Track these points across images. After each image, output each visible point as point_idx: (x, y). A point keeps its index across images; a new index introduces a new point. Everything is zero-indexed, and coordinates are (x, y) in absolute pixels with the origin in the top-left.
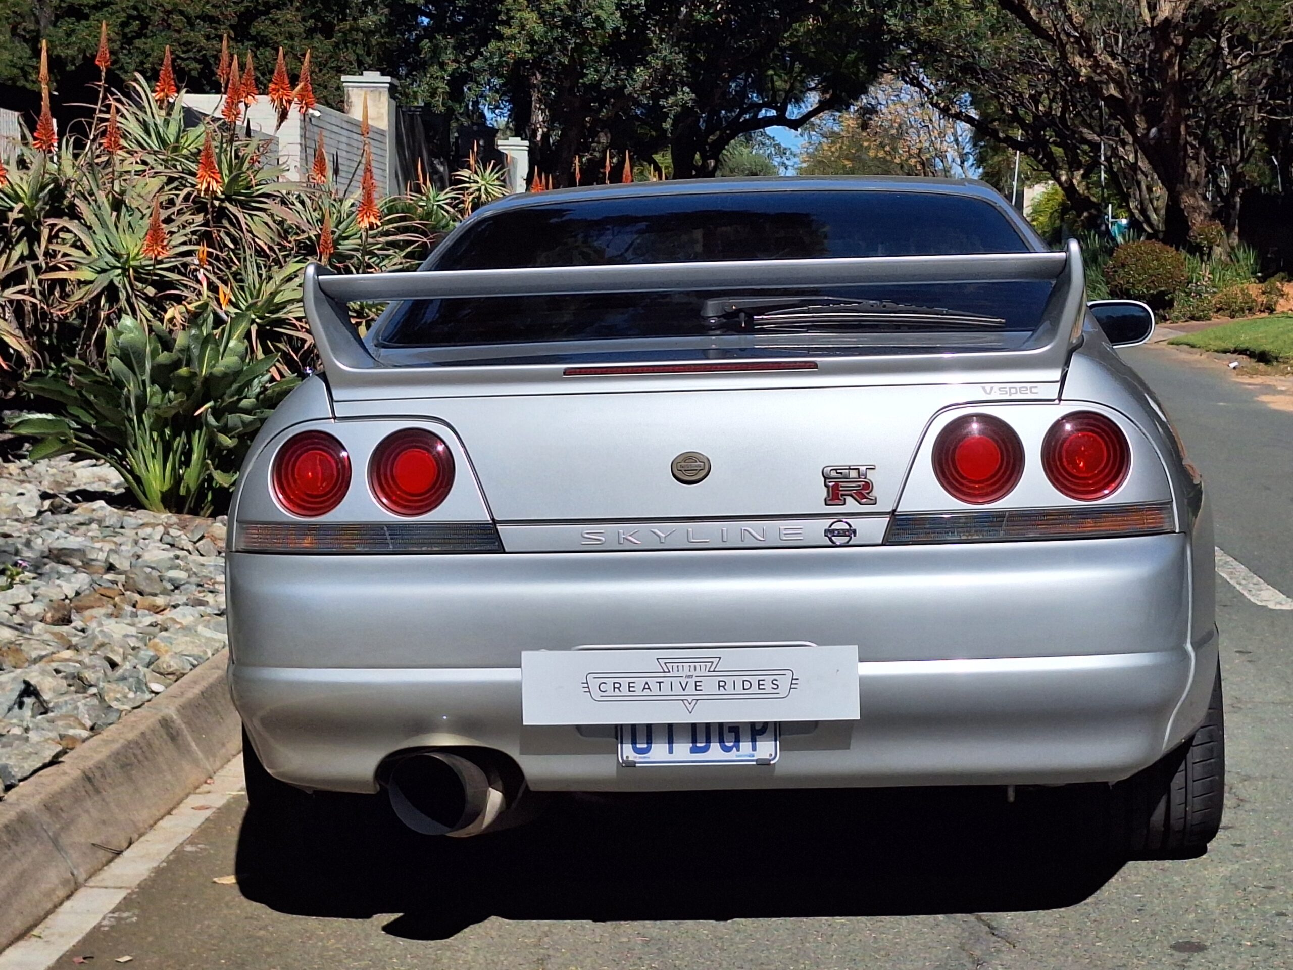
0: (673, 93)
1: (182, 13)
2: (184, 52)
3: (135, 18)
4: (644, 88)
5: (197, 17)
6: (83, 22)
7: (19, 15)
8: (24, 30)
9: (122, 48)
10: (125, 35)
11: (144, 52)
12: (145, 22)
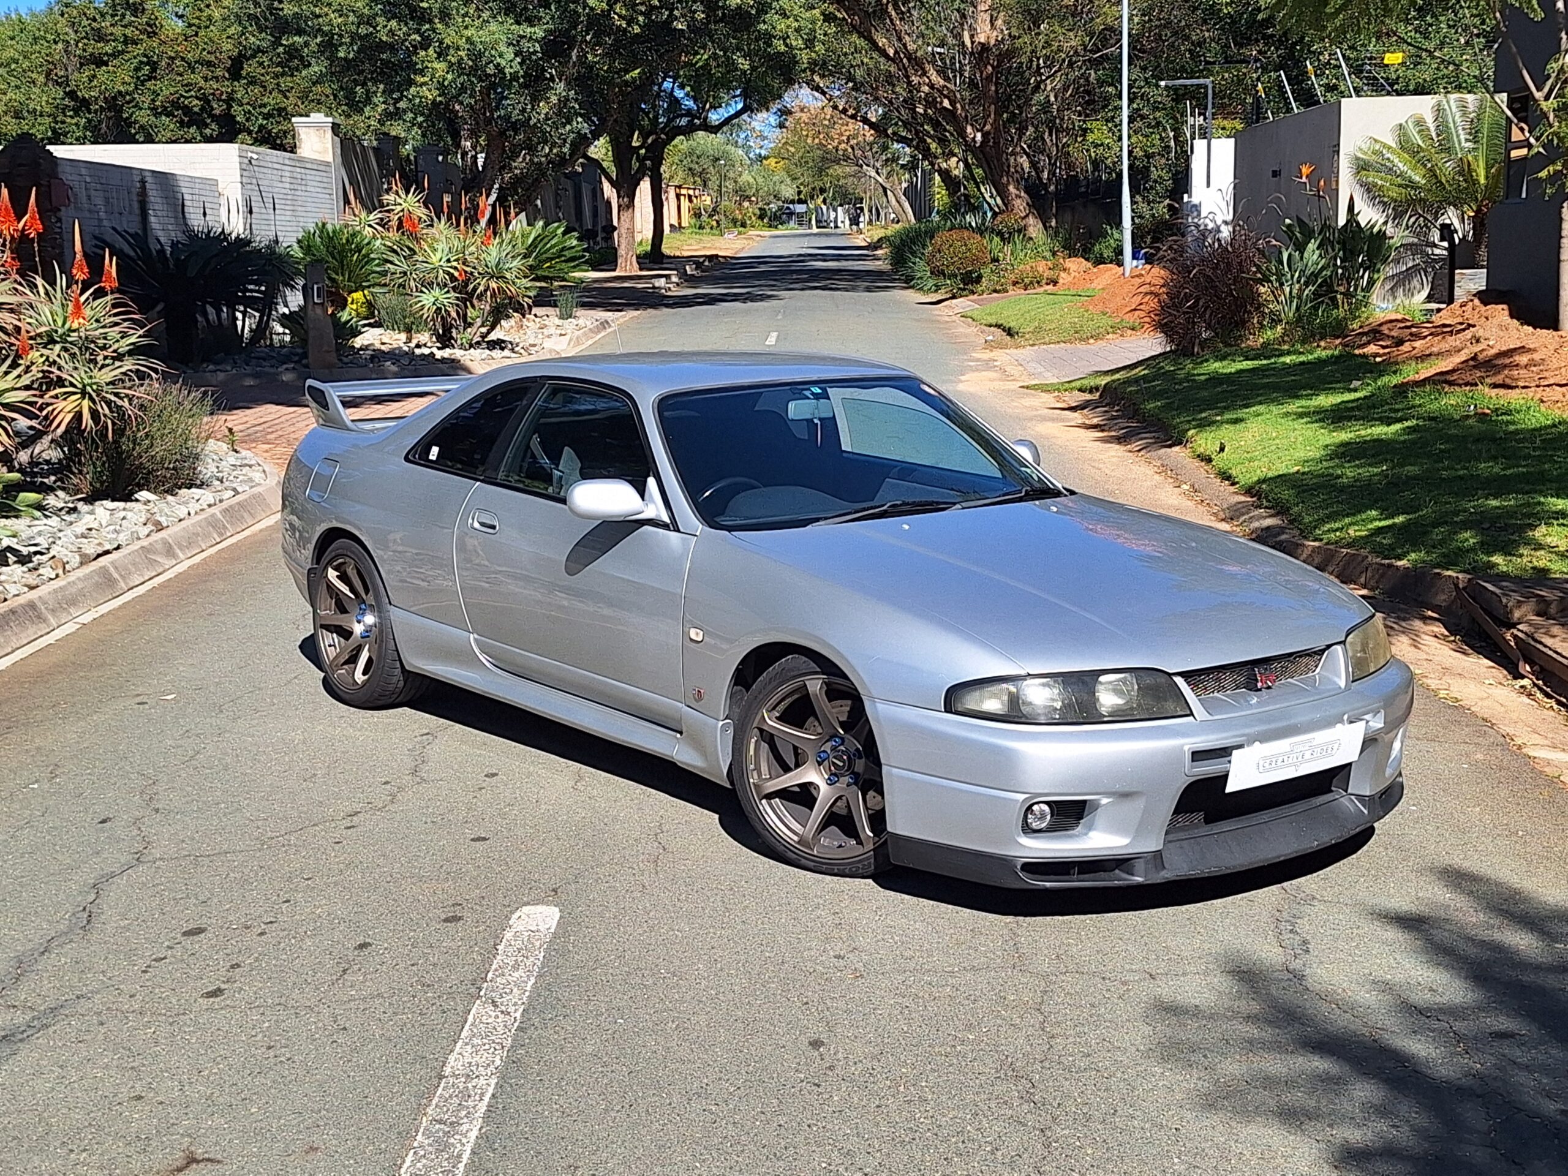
0: (569, 122)
1: (183, 59)
2: (186, 92)
3: (147, 64)
4: (547, 119)
5: (196, 62)
6: (104, 68)
7: (52, 63)
8: (56, 75)
9: (137, 88)
10: (138, 78)
11: (154, 92)
12: (154, 66)
